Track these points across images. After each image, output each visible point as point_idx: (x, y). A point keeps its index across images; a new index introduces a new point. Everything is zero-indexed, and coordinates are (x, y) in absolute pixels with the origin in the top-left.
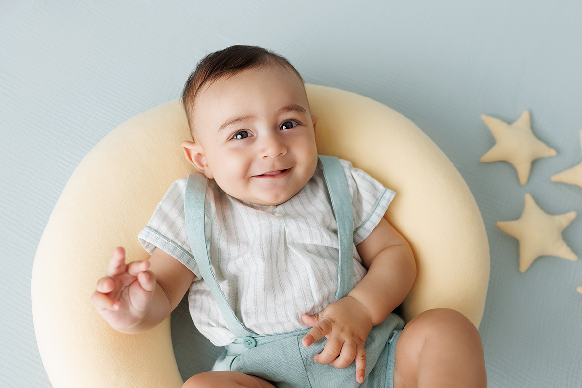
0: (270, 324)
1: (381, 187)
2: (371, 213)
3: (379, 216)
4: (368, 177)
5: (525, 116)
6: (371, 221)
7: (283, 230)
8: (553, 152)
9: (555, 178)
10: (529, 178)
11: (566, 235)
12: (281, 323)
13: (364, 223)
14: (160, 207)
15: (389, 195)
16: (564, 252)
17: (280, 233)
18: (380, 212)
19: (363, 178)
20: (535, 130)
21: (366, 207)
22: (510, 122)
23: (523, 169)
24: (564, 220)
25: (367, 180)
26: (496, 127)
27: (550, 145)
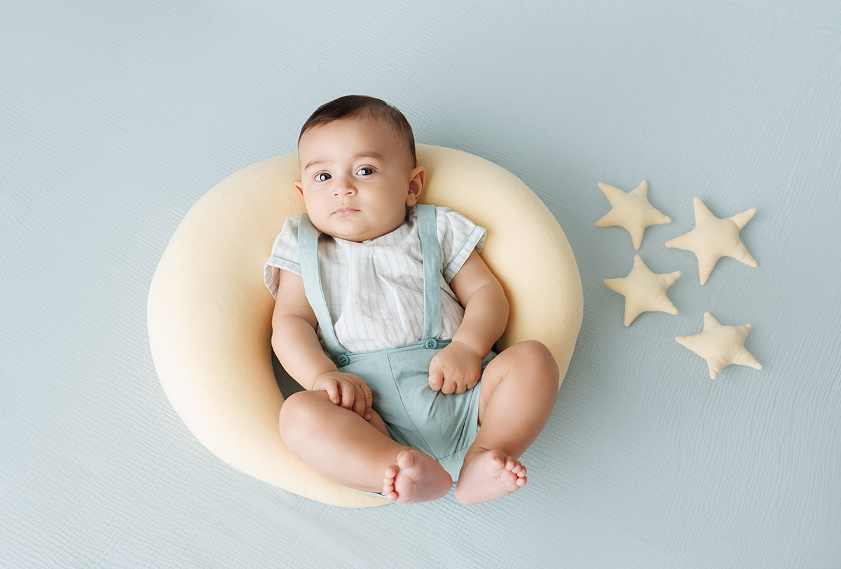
0: (362, 340)
1: (471, 225)
2: (460, 248)
3: (467, 250)
4: (460, 217)
5: (643, 185)
6: (460, 255)
7: (371, 257)
8: (668, 220)
9: (668, 244)
10: (642, 243)
11: (670, 293)
12: (372, 340)
13: (454, 258)
14: (281, 240)
15: (479, 233)
16: (666, 307)
17: (368, 258)
18: (470, 247)
19: (455, 218)
20: (650, 198)
21: (456, 244)
22: (626, 191)
23: (636, 235)
24: (669, 279)
25: (458, 220)
26: (612, 194)
27: (665, 213)
